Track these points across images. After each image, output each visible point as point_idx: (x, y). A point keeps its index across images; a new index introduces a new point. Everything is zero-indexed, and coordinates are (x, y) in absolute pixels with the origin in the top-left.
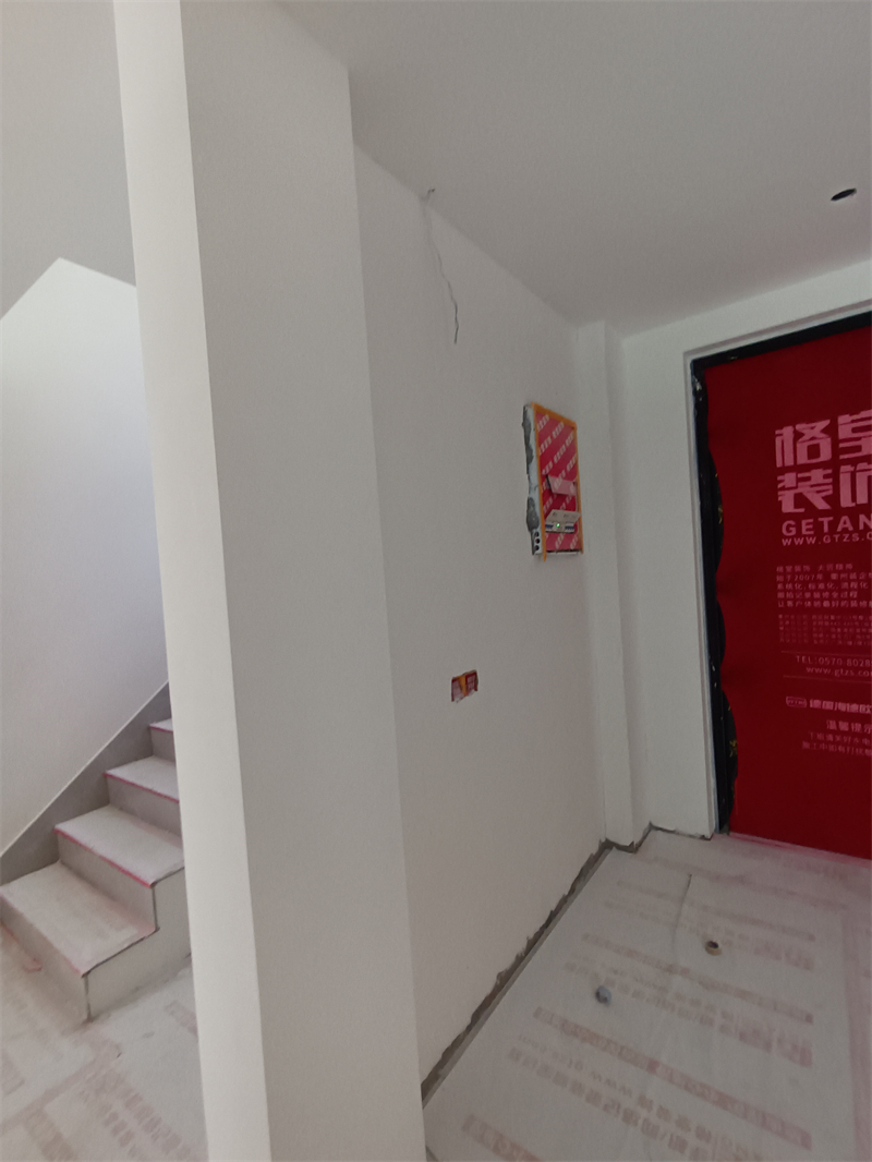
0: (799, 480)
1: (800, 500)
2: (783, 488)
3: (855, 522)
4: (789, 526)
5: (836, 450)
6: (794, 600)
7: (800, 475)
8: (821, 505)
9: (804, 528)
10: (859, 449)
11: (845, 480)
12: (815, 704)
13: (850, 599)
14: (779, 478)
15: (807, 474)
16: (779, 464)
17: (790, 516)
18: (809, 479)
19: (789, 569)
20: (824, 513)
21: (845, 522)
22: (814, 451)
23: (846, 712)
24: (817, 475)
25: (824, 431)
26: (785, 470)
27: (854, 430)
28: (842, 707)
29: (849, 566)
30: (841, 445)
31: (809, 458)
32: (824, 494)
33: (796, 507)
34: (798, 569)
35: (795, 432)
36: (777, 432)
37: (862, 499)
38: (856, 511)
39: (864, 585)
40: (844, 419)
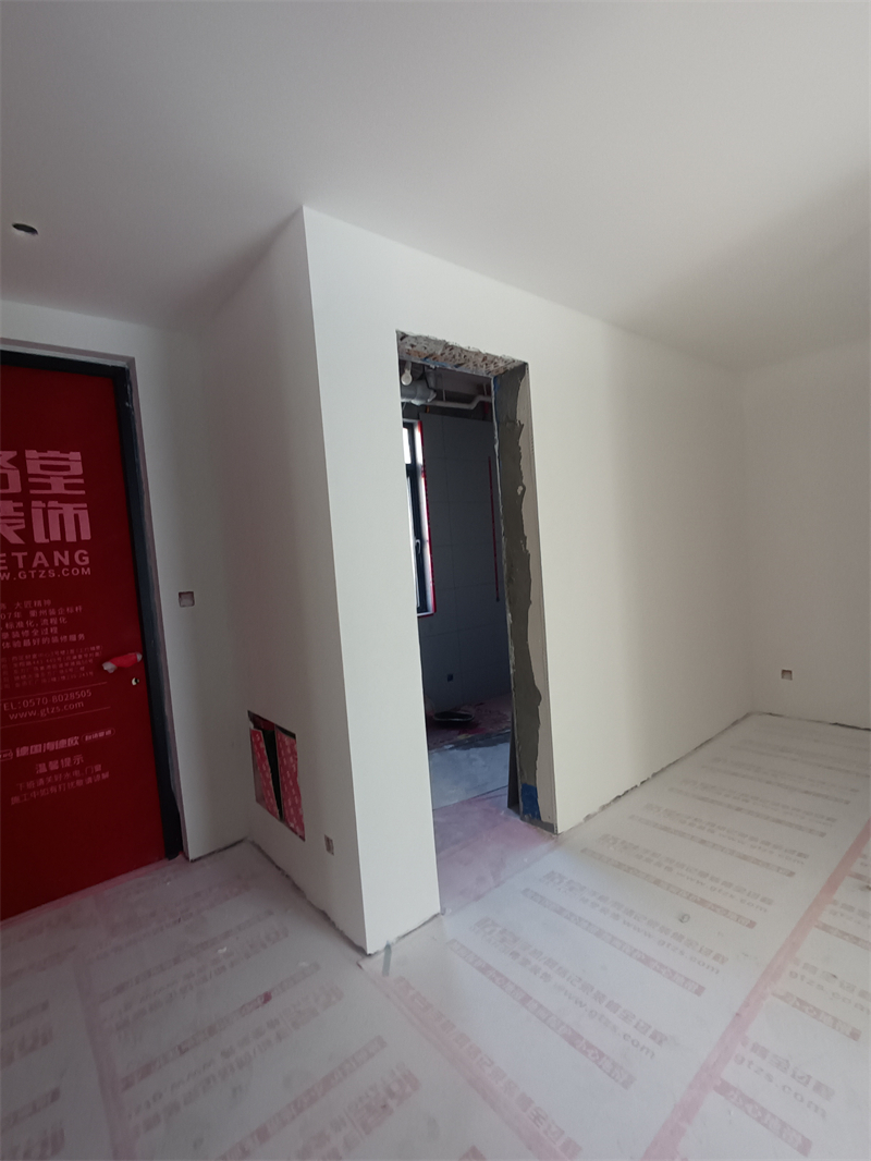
3: (50, 559)
5: (27, 485)
8: (15, 539)
10: (48, 486)
11: (37, 514)
13: (50, 635)
20: (17, 548)
21: (40, 558)
23: (55, 750)
24: (6, 507)
25: (11, 461)
27: (44, 468)
28: (50, 746)
29: (48, 602)
30: (31, 480)
32: (16, 527)
37: (55, 536)
38: (49, 548)
39: (63, 620)
40: (31, 454)
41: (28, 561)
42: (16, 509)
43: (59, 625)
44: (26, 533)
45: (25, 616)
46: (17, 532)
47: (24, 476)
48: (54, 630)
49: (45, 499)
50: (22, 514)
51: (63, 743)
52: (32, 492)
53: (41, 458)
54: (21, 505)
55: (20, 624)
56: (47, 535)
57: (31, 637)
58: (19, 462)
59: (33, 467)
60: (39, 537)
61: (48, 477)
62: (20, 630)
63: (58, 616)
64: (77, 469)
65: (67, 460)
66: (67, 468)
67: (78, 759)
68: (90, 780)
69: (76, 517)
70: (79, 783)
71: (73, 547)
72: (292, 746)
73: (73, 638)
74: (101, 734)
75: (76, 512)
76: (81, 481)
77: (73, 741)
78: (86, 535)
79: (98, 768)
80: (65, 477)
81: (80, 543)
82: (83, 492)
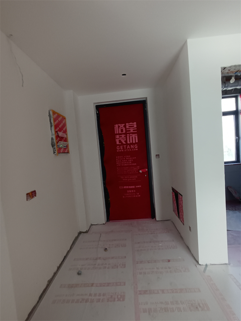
0: (120, 137)
1: (120, 141)
2: (117, 139)
3: (130, 147)
4: (118, 147)
5: (126, 131)
6: (120, 164)
7: (120, 136)
8: (124, 143)
9: (121, 148)
10: (130, 131)
11: (128, 137)
12: (125, 187)
13: (130, 163)
14: (116, 136)
15: (121, 136)
16: (116, 133)
17: (118, 145)
18: (121, 137)
19: (119, 157)
20: (125, 144)
21: (128, 147)
22: (122, 130)
23: (130, 188)
24: (123, 136)
25: (123, 126)
26: (117, 134)
27: (129, 127)
28: (130, 187)
29: (130, 156)
30: (127, 130)
31: (121, 132)
32: (124, 140)
33: (119, 143)
34: (120, 157)
35: (118, 126)
36: (115, 125)
37: (131, 142)
38: (130, 144)
39: (132, 160)
40: (127, 124)
41: (126, 147)
42: (124, 136)
43: (132, 161)
44: (126, 141)
45: (126, 159)
46: (124, 141)
47: (126, 129)
48: (130, 162)
49: (129, 133)
50: (125, 137)
51: (132, 187)
52: (127, 132)
53: (129, 125)
54: (125, 135)
55: (125, 161)
56: (130, 142)
57: (127, 164)
58: (125, 126)
59: (127, 127)
60: (128, 142)
61: (130, 129)
62: (125, 162)
63: (131, 159)
64: (135, 126)
65: (133, 124)
66: (133, 126)
67: (135, 191)
68: (136, 196)
69: (135, 137)
70: (135, 196)
71: (134, 144)
72: (182, 198)
73: (134, 164)
74: (139, 186)
75: (135, 136)
76: (136, 129)
77: (133, 187)
78: (137, 141)
79: (138, 194)
80: (133, 128)
81: (136, 143)
82: (136, 131)
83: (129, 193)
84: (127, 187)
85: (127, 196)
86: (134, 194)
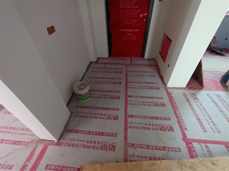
6: (123, 6)
12: (125, 30)
13: (132, 6)
51: (131, 30)
55: (128, 2)
57: (129, 6)
63: (134, 1)
72: (170, 43)
73: (136, 7)
74: (137, 30)
83: (128, 35)
84: (127, 30)
85: (125, 39)
86: (132, 37)
